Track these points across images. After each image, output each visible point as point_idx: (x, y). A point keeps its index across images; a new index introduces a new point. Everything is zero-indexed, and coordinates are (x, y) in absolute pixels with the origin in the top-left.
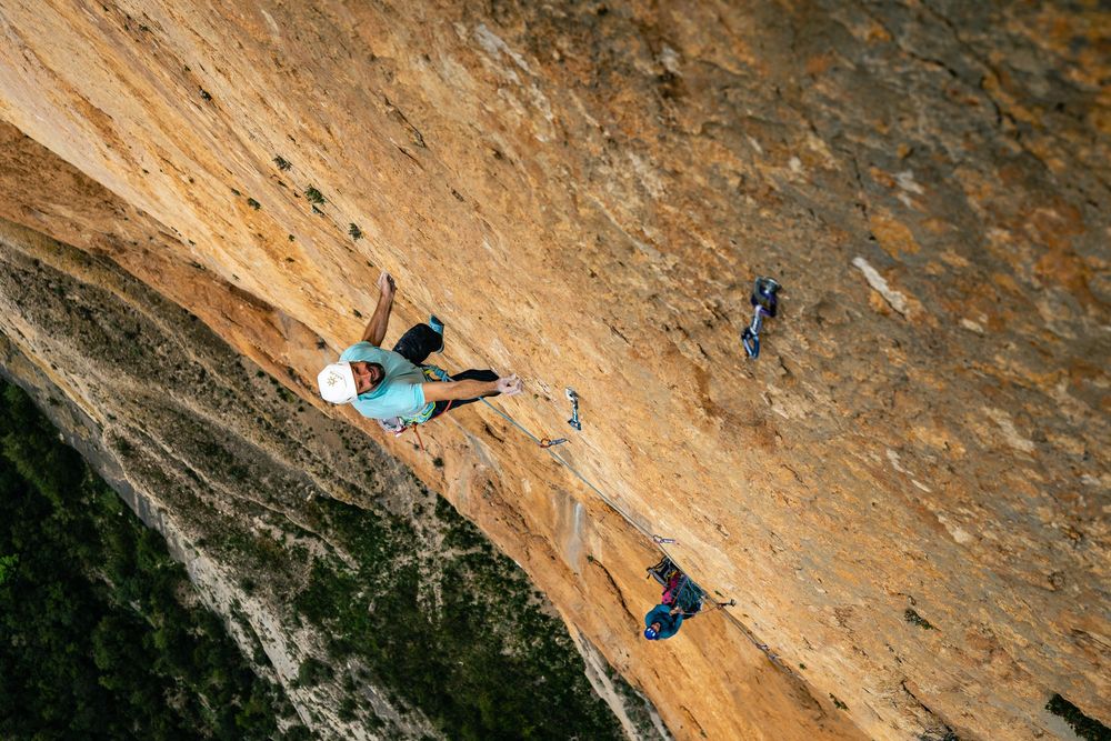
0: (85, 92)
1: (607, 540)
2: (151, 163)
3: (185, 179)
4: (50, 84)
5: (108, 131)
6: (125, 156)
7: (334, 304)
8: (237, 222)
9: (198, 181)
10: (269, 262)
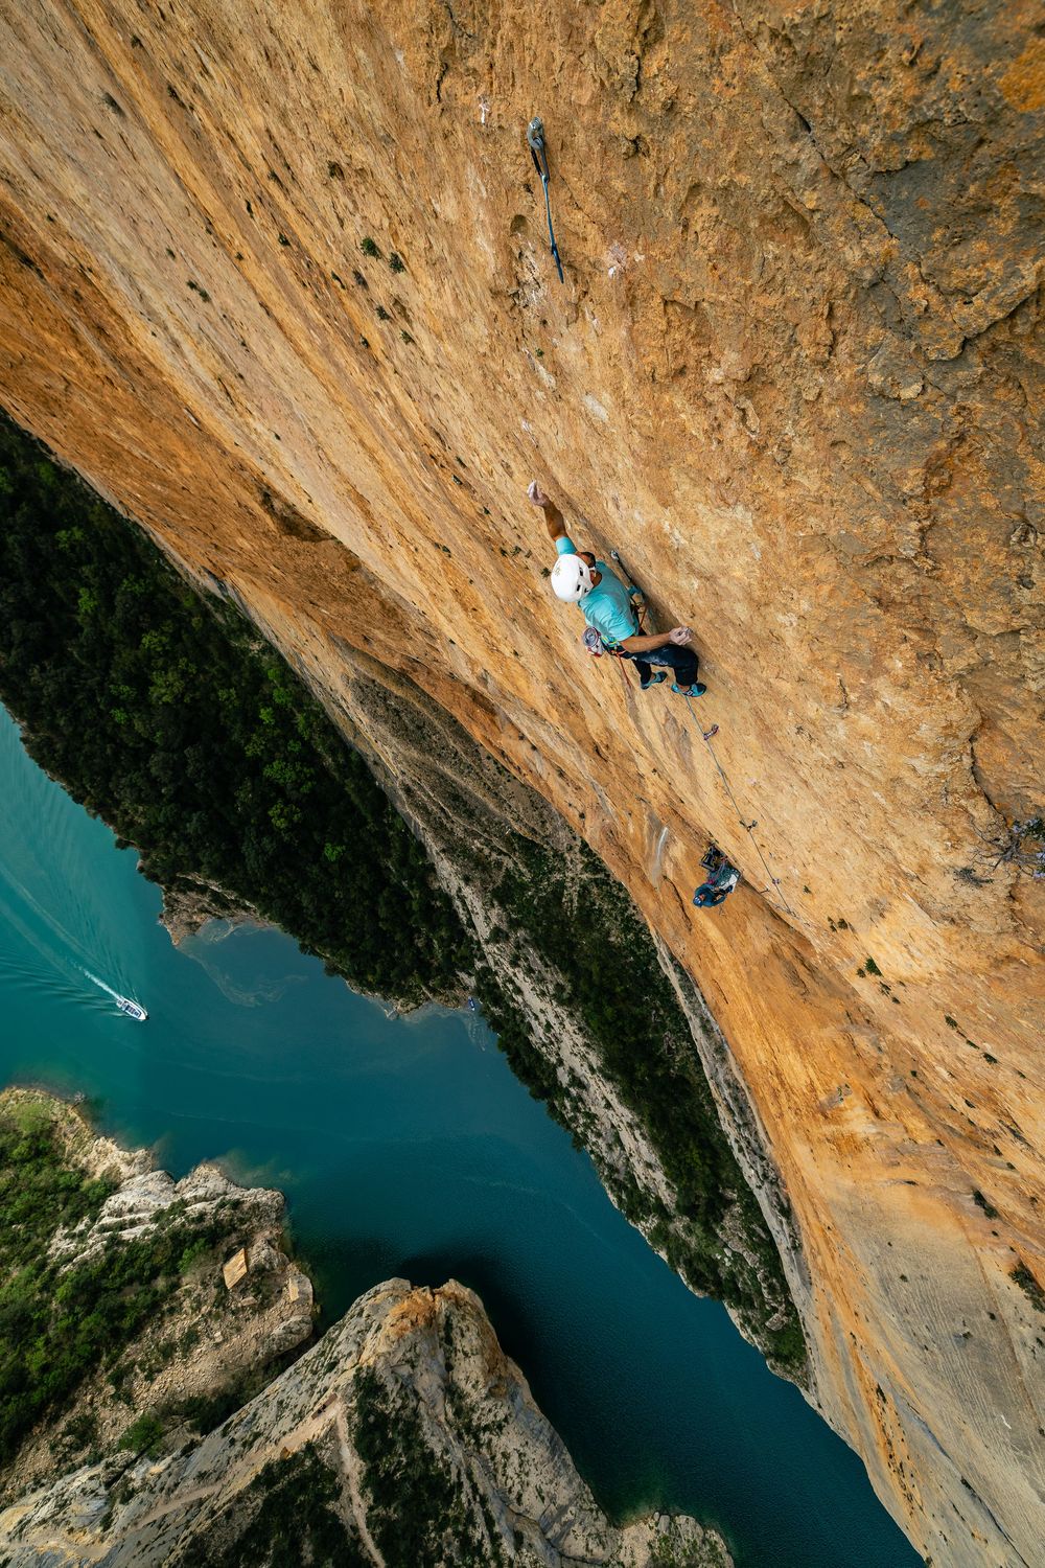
0: (354, 481)
1: (676, 865)
2: (393, 540)
3: (412, 548)
4: (334, 477)
5: (367, 514)
6: (380, 536)
7: (502, 648)
8: (442, 580)
9: (420, 550)
10: (463, 614)
